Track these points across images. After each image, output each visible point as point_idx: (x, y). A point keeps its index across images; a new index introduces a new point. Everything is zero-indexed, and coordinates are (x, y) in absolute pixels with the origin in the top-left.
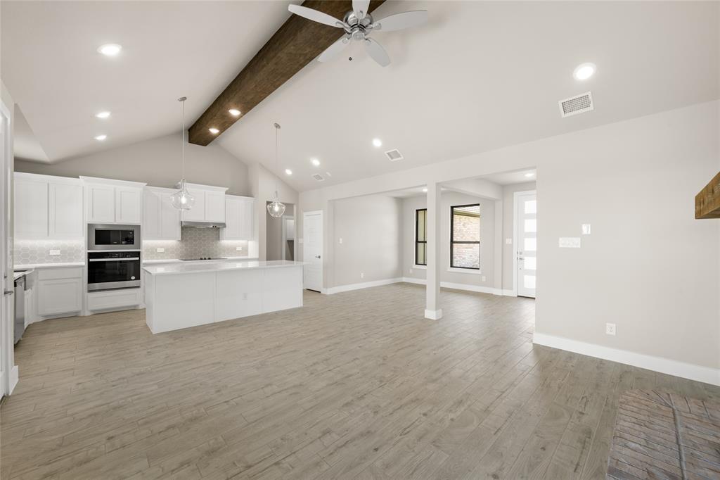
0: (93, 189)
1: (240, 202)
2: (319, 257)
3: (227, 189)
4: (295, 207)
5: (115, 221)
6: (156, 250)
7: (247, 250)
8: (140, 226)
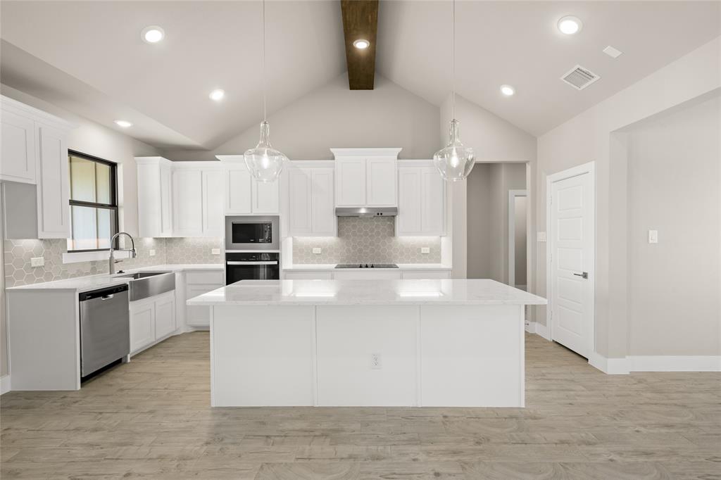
0: (230, 171)
1: (421, 170)
2: (585, 276)
3: (400, 150)
4: (529, 168)
5: (252, 212)
6: (312, 250)
7: (439, 253)
8: (278, 217)
